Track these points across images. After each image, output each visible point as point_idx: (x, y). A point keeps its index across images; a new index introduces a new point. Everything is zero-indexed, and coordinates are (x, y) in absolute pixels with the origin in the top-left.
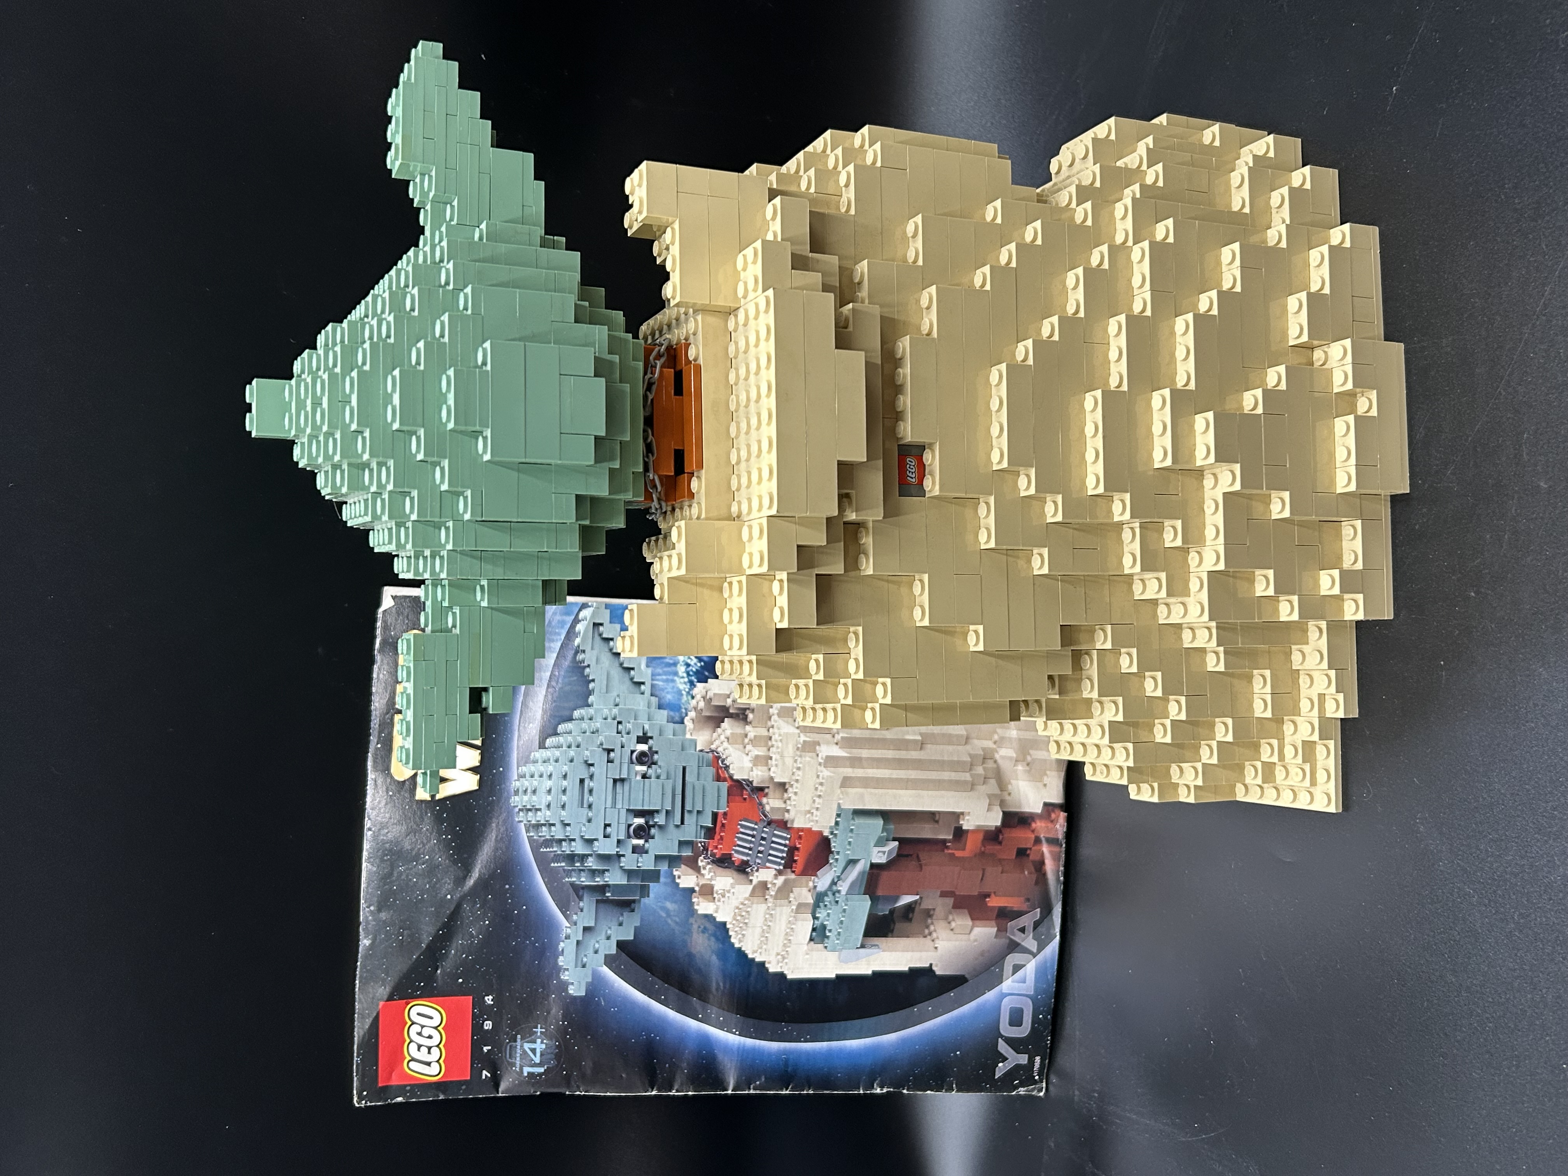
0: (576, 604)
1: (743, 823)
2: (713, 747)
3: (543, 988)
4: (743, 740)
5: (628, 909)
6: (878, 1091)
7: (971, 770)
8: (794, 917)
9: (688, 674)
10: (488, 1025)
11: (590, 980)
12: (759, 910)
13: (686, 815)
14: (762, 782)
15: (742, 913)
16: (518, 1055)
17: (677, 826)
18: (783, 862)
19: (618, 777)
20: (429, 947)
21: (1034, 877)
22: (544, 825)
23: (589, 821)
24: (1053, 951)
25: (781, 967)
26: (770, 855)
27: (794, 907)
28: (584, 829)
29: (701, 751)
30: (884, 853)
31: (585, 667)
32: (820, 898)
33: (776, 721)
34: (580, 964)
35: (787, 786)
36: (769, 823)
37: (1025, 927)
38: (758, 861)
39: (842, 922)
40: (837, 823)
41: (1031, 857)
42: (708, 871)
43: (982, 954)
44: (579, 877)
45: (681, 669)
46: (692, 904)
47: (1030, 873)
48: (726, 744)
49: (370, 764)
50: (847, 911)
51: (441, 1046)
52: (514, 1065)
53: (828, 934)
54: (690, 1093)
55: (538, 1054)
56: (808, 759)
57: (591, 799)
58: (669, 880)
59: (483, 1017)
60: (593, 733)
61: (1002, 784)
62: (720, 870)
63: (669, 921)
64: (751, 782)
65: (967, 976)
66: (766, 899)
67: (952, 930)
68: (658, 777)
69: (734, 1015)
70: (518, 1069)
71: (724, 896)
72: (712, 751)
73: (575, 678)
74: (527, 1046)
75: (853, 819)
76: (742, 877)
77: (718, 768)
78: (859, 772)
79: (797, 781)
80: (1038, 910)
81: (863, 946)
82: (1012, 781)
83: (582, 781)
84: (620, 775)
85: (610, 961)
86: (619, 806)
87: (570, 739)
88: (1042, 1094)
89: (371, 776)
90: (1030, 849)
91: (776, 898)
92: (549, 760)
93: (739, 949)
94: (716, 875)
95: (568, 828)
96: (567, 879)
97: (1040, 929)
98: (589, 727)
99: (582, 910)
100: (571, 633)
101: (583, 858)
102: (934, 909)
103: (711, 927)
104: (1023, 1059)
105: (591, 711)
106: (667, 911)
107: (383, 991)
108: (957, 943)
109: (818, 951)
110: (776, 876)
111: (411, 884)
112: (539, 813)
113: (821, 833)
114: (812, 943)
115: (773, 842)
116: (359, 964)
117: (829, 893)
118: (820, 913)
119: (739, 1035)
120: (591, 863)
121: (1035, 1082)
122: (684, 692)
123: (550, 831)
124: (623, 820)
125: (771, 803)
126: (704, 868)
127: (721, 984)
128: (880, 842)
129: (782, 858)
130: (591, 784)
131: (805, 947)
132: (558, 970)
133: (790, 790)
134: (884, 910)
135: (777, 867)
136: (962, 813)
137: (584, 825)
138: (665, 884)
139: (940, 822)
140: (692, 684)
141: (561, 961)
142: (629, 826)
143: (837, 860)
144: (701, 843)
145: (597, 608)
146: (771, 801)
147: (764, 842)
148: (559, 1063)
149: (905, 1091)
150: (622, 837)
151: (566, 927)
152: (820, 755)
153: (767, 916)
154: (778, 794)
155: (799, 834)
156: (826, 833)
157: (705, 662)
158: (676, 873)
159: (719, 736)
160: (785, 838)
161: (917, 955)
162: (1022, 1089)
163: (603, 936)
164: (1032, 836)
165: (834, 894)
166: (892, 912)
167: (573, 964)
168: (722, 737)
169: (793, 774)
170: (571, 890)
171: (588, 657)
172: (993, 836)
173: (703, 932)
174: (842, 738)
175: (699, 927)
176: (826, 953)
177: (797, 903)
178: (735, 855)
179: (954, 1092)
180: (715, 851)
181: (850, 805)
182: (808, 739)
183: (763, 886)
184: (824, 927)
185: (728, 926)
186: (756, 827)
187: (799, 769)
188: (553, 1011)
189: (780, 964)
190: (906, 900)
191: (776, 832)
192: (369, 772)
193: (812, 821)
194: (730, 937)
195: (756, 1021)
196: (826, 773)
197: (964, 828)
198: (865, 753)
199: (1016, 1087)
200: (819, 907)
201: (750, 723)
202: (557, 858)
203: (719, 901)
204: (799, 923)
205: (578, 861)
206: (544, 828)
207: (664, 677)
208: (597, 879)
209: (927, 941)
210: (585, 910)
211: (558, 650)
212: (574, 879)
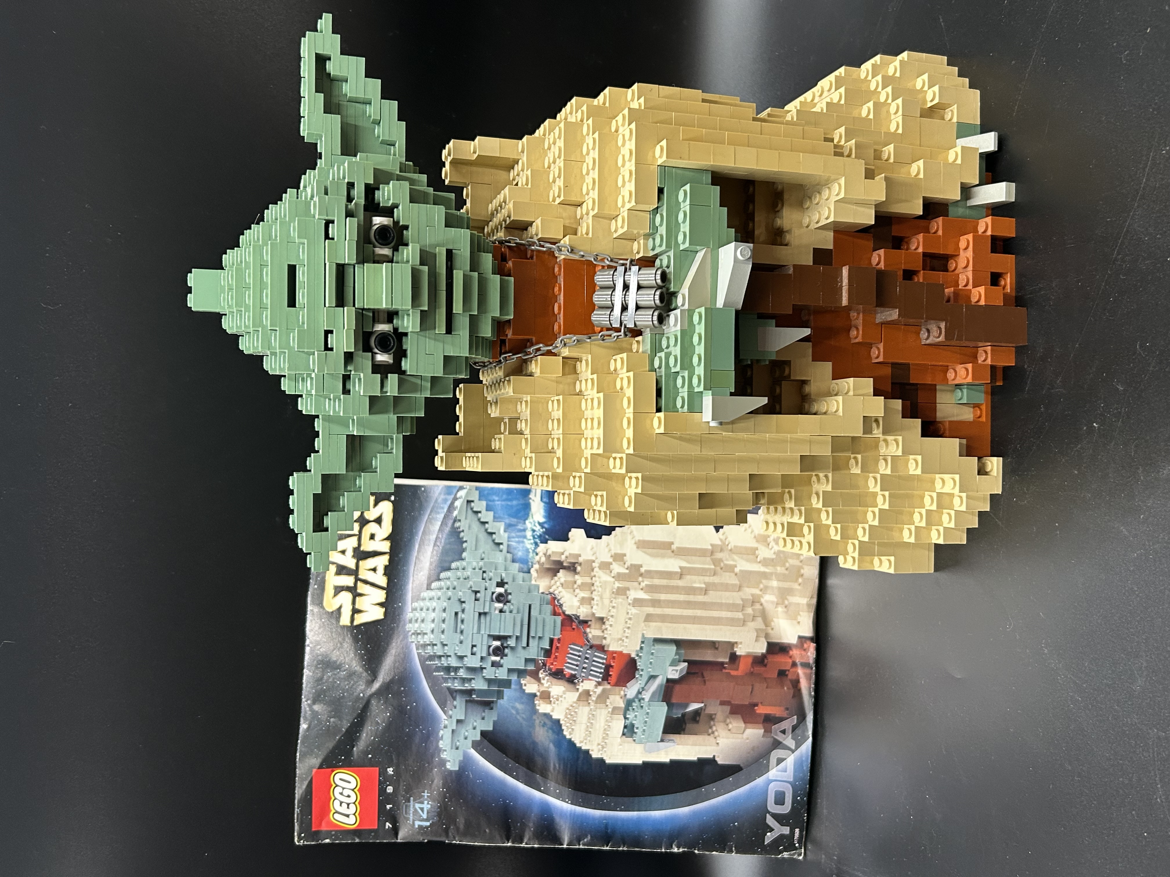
0: (455, 487)
1: (572, 646)
2: (551, 590)
3: (428, 763)
4: (573, 586)
5: (488, 708)
6: (675, 850)
7: (742, 610)
8: (611, 717)
9: (534, 538)
11: (462, 759)
12: (584, 711)
13: (531, 640)
14: (587, 616)
15: (571, 713)
16: (411, 812)
17: (524, 648)
18: (601, 676)
19: (482, 611)
20: (347, 730)
21: (792, 691)
22: (429, 645)
23: (461, 642)
24: (807, 749)
25: (601, 754)
26: (592, 670)
27: (610, 710)
28: (457, 648)
29: (543, 593)
30: (677, 671)
31: (460, 532)
32: (629, 703)
33: (597, 572)
34: (454, 747)
35: (605, 620)
36: (591, 647)
37: (785, 730)
38: (583, 675)
39: (646, 722)
40: (641, 648)
41: (790, 677)
42: (547, 682)
43: (753, 749)
44: (453, 683)
45: (529, 534)
46: (534, 705)
47: (788, 688)
48: (560, 589)
49: (309, 599)
50: (650, 714)
51: (357, 803)
52: (408, 819)
53: (636, 730)
54: (536, 846)
55: (425, 812)
56: (620, 600)
57: (463, 627)
58: (518, 687)
59: (386, 783)
60: (465, 579)
61: (767, 622)
62: (555, 681)
63: (518, 717)
64: (579, 617)
65: (742, 765)
66: (589, 703)
67: (729, 730)
68: (511, 612)
69: (567, 789)
70: (411, 823)
71: (558, 700)
72: (551, 593)
73: (453, 540)
74: (417, 806)
75: (653, 645)
76: (570, 686)
77: (554, 606)
78: (658, 611)
79: (612, 616)
80: (795, 717)
81: (662, 741)
82: (774, 619)
83: (456, 614)
84: (484, 609)
85: (476, 745)
86: (482, 632)
87: (448, 583)
88: (801, 858)
89: (310, 607)
90: (789, 670)
91: (596, 702)
92: (433, 598)
93: (570, 740)
94: (552, 685)
95: (446, 648)
96: (445, 685)
97: (797, 731)
98: (463, 575)
99: (455, 707)
100: (451, 508)
101: (456, 669)
102: (715, 714)
103: (549, 723)
104: (786, 830)
105: (464, 563)
106: (517, 710)
107: (315, 761)
108: (734, 740)
109: (629, 743)
110: (596, 686)
111: (336, 685)
112: (426, 636)
113: (629, 655)
114: (624, 737)
115: (594, 661)
116: (299, 741)
117: (636, 700)
118: (629, 714)
119: (572, 804)
120: (462, 673)
121: (796, 849)
122: (531, 551)
123: (433, 649)
124: (485, 642)
125: (593, 632)
126: (544, 679)
127: (557, 765)
128: (674, 663)
129: (601, 673)
130: (463, 616)
131: (619, 740)
132: (439, 750)
133: (607, 623)
134: (677, 714)
135: (597, 680)
136: (736, 643)
137: (457, 645)
138: (515, 690)
139: (720, 649)
140: (536, 544)
141: (441, 744)
142: (490, 647)
143: (641, 675)
144: (541, 660)
145: (470, 489)
146: (592, 631)
147: (587, 661)
148: (440, 818)
149: (696, 852)
150: (484, 655)
151: (444, 719)
152: (629, 598)
153: (590, 716)
154: (598, 626)
155: (613, 655)
156: (633, 655)
157: (546, 529)
158: (523, 682)
159: (556, 582)
160: (603, 658)
161: (703, 748)
162: (786, 853)
163: (471, 727)
164: (790, 661)
165: (639, 701)
166: (684, 715)
167: (449, 746)
168: (558, 584)
169: (609, 611)
170: (448, 693)
171: (462, 525)
172: (759, 661)
173: (543, 726)
174: (646, 585)
175: (540, 722)
176: (634, 744)
177: (612, 707)
178: (566, 670)
179: (733, 854)
180: (551, 666)
181: (651, 634)
182: (621, 586)
183: (587, 694)
184: (633, 725)
185: (561, 722)
186: (582, 649)
187: (613, 607)
188: (436, 781)
189: (601, 752)
190: (694, 706)
191: (596, 654)
192: (309, 605)
193: (623, 646)
194: (563, 730)
195: (584, 794)
196: (634, 611)
197: (738, 653)
198: (663, 597)
199: (781, 852)
200: (628, 710)
201: (579, 573)
202: (438, 669)
203: (554, 703)
204: (614, 722)
205: (453, 672)
206: (429, 647)
207: (517, 539)
208: (466, 685)
209: (711, 738)
210: (458, 707)
211: (441, 519)
212: (449, 685)
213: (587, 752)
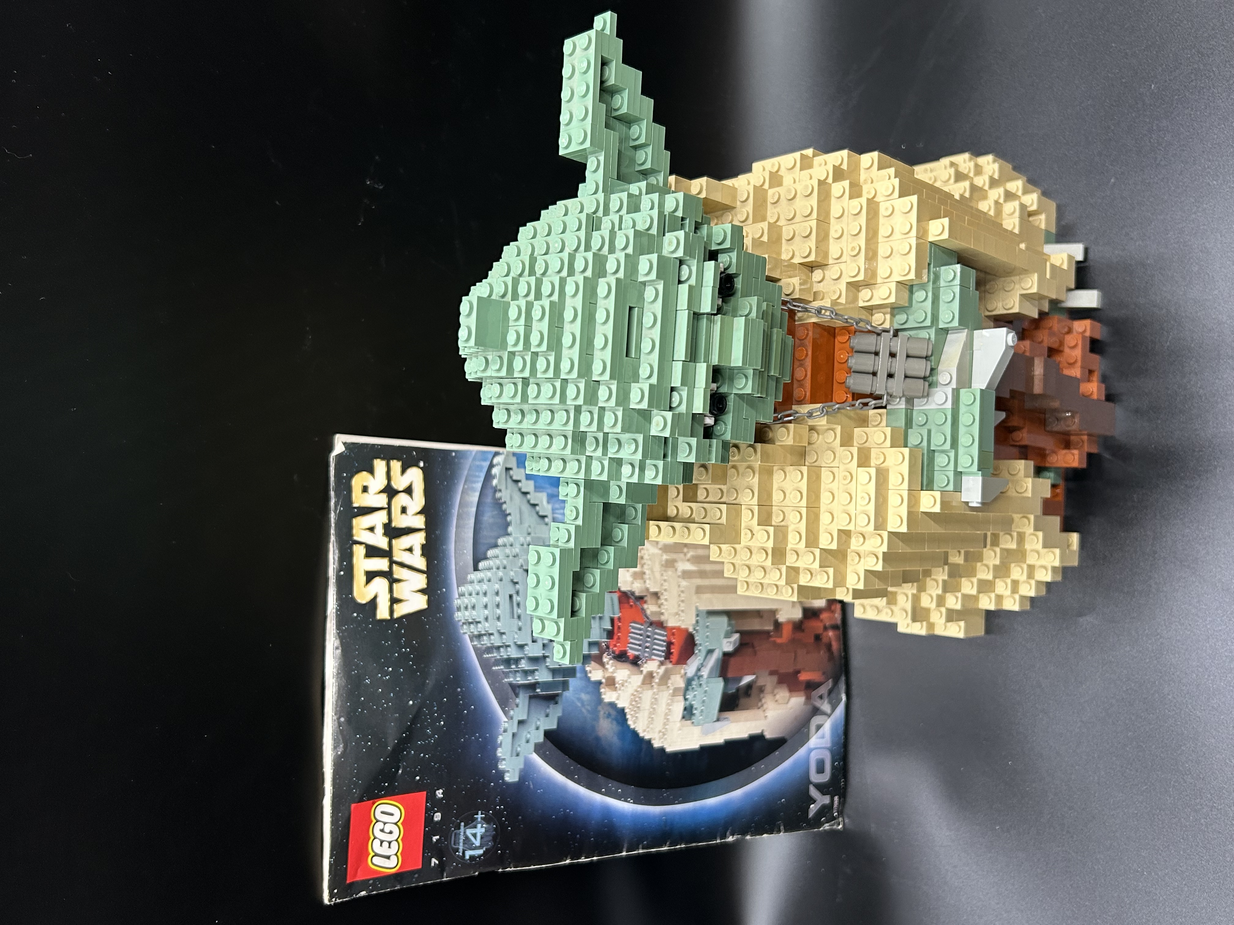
0: (490, 452)
1: (633, 625)
3: (484, 777)
5: (553, 702)
6: (729, 839)
8: (671, 699)
10: (438, 817)
11: (522, 766)
12: (647, 695)
14: (642, 592)
15: (636, 699)
16: (461, 841)
18: (663, 654)
20: (394, 749)
21: (827, 655)
22: (485, 635)
23: (520, 629)
24: (842, 711)
25: (662, 742)
26: (654, 649)
27: (671, 691)
28: (516, 636)
30: (731, 643)
31: (502, 503)
32: (689, 682)
34: (515, 754)
35: (659, 595)
36: (651, 624)
37: (822, 695)
38: (646, 655)
39: (704, 701)
40: (697, 622)
41: (823, 641)
42: (611, 667)
43: (796, 718)
44: (515, 677)
46: (600, 694)
47: (824, 652)
50: (707, 692)
51: (399, 840)
52: (457, 850)
53: (695, 712)
54: (595, 859)
55: (479, 838)
56: (670, 573)
57: (519, 611)
58: (583, 675)
59: (433, 810)
60: (514, 557)
62: (619, 664)
63: (584, 710)
64: (634, 593)
65: (786, 737)
66: (652, 686)
67: (776, 701)
69: (630, 786)
70: (461, 854)
71: (623, 686)
73: (496, 512)
74: (469, 832)
75: (707, 617)
76: (635, 669)
79: (666, 590)
80: (830, 681)
81: (718, 720)
83: (511, 597)
85: (539, 749)
87: (498, 562)
88: (839, 827)
90: (822, 634)
91: (659, 684)
92: (483, 580)
93: (633, 730)
94: (617, 669)
95: (504, 637)
96: (506, 680)
97: (832, 695)
98: (511, 552)
99: (517, 706)
100: (489, 476)
101: (517, 661)
102: (765, 686)
103: (613, 713)
104: (827, 800)
105: (511, 539)
106: (582, 702)
108: (780, 711)
109: (687, 726)
110: (659, 667)
112: (479, 625)
113: (686, 630)
114: (684, 720)
115: (656, 639)
117: (696, 678)
118: (689, 695)
119: (632, 802)
120: (523, 665)
121: (835, 818)
123: (490, 640)
126: (608, 664)
127: (620, 761)
128: (728, 635)
129: (662, 651)
130: (519, 599)
131: (678, 725)
132: (495, 760)
133: (662, 597)
134: (733, 689)
135: (660, 659)
136: (778, 610)
137: (516, 633)
138: (581, 678)
139: (764, 617)
141: (500, 753)
143: (700, 650)
144: (604, 642)
145: (507, 455)
146: (650, 607)
147: (649, 639)
149: (748, 837)
151: (505, 722)
152: (678, 570)
153: (653, 700)
154: (654, 601)
155: (673, 631)
156: (691, 630)
158: (588, 669)
160: (663, 635)
161: (755, 723)
162: (827, 824)
163: (534, 727)
164: (822, 625)
165: (699, 678)
166: (738, 690)
167: (509, 754)
169: (663, 584)
170: (510, 690)
171: (504, 495)
172: (798, 626)
173: (607, 718)
175: (605, 713)
176: (693, 727)
177: (673, 688)
178: (630, 651)
179: (781, 833)
180: (615, 649)
181: (704, 607)
183: (650, 676)
184: (691, 707)
185: (627, 711)
186: (642, 627)
187: (665, 581)
188: (492, 798)
189: (662, 740)
190: (747, 679)
193: (680, 620)
194: (627, 720)
195: (644, 789)
196: (684, 583)
197: (780, 621)
199: (823, 824)
200: (688, 690)
202: (497, 662)
203: (620, 690)
204: (675, 704)
205: (514, 664)
206: (485, 638)
208: (530, 678)
209: (760, 712)
210: (520, 706)
211: (479, 489)
212: (511, 679)
213: (649, 742)
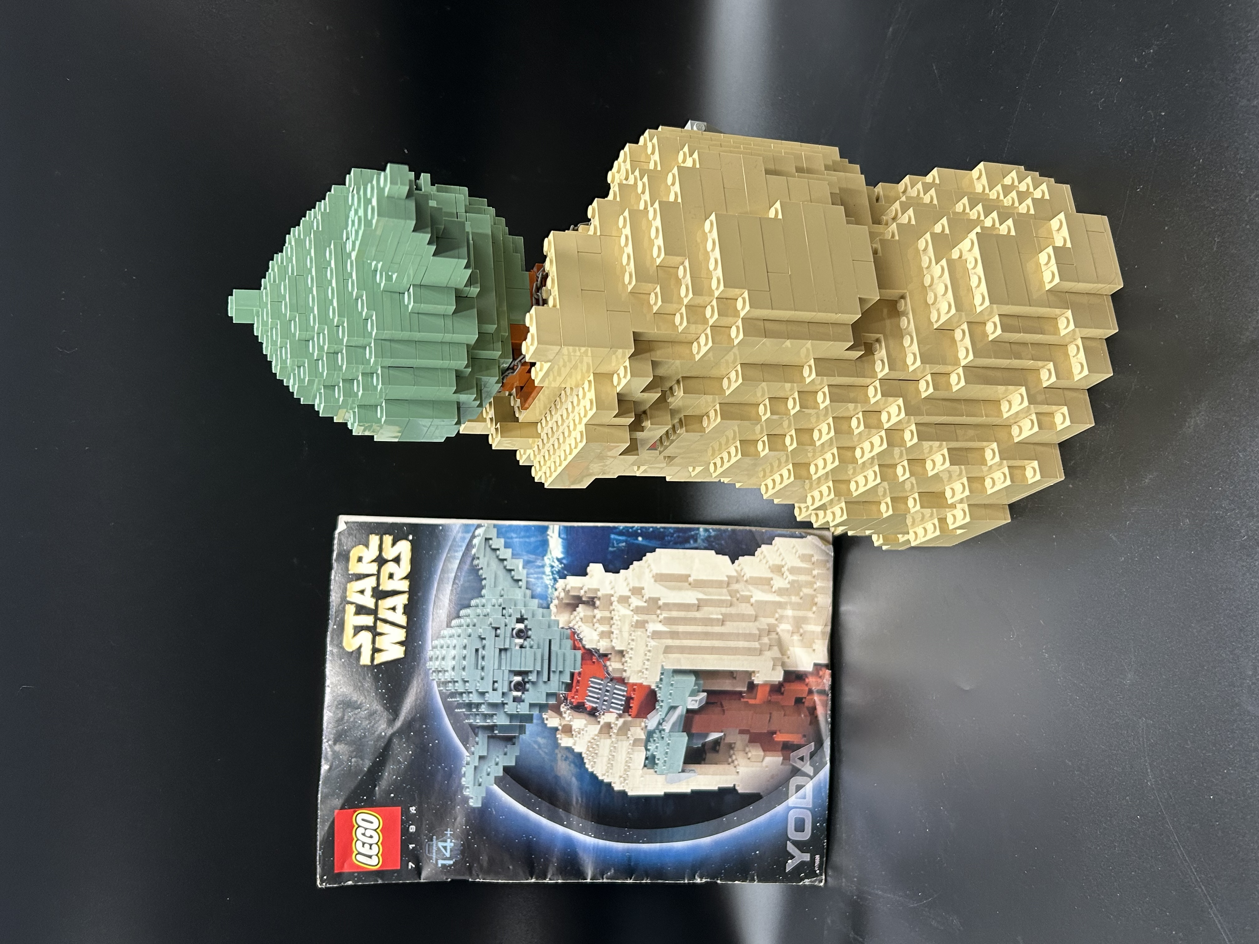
0: (473, 525)
1: (593, 679)
2: (571, 625)
3: (451, 800)
4: (593, 620)
5: (510, 743)
6: (698, 881)
7: (759, 640)
8: (632, 749)
9: (553, 573)
10: (412, 829)
11: (484, 795)
12: (605, 744)
13: (552, 674)
14: (607, 650)
15: (593, 746)
16: (434, 851)
17: (545, 682)
18: (622, 708)
19: (502, 647)
20: (369, 769)
21: (809, 719)
22: (450, 682)
23: (482, 679)
24: (825, 775)
25: (623, 786)
26: (613, 703)
27: (631, 742)
28: (478, 685)
29: (562, 628)
30: (696, 701)
31: (479, 569)
32: (650, 735)
33: (616, 606)
34: (477, 784)
35: (624, 653)
36: (612, 680)
37: (803, 756)
38: (604, 707)
39: (667, 753)
40: (661, 680)
41: (806, 704)
42: (568, 715)
43: (772, 777)
44: (475, 720)
45: (548, 570)
46: (556, 739)
47: (805, 716)
48: (580, 623)
49: (328, 639)
50: (670, 745)
51: (379, 843)
52: (431, 858)
53: (657, 762)
54: (560, 881)
55: (449, 851)
56: (639, 633)
57: (483, 663)
58: (539, 722)
59: (409, 823)
60: (485, 616)
61: (782, 649)
62: (576, 714)
63: (541, 752)
64: (598, 650)
65: (762, 794)
66: (611, 736)
67: (749, 759)
68: (531, 647)
69: (590, 822)
70: (434, 862)
71: (579, 733)
72: (570, 628)
73: (472, 577)
74: (440, 844)
75: (673, 676)
76: (592, 719)
77: (574, 640)
78: (677, 642)
79: (632, 649)
80: (813, 744)
81: (683, 771)
82: (790, 648)
83: (477, 650)
84: (504, 646)
85: (498, 781)
86: (503, 668)
87: (468, 620)
88: (822, 884)
89: (329, 648)
90: (805, 698)
91: (617, 734)
92: (454, 635)
93: (592, 773)
94: (574, 718)
95: (467, 684)
96: (466, 721)
97: (814, 758)
98: (482, 612)
99: (477, 743)
100: (470, 546)
101: (478, 705)
102: (735, 743)
103: (571, 757)
104: (807, 857)
105: (484, 600)
106: (539, 745)
107: (338, 802)
108: (753, 769)
109: (649, 774)
110: (617, 719)
111: (357, 725)
112: (447, 674)
113: (649, 687)
114: (645, 768)
115: (615, 693)
116: (320, 782)
117: (657, 731)
118: (650, 746)
119: (594, 837)
120: (484, 709)
121: (817, 875)
122: (550, 587)
123: (454, 686)
124: (506, 678)
125: (613, 665)
126: (565, 713)
127: (580, 799)
128: (693, 693)
129: (621, 705)
130: (484, 652)
131: (641, 772)
132: (461, 788)
133: (627, 655)
134: (698, 744)
135: (618, 712)
136: (754, 672)
137: (479, 682)
138: (537, 724)
139: (737, 679)
140: (555, 580)
141: (464, 781)
142: (511, 682)
143: (661, 706)
144: (562, 694)
145: (488, 527)
146: (613, 664)
147: (608, 694)
148: (464, 856)
149: (719, 882)
150: (505, 690)
151: (467, 756)
152: (648, 630)
153: (612, 748)
154: (617, 658)
155: (633, 687)
156: (653, 687)
157: (564, 564)
158: (544, 716)
159: (575, 617)
160: (623, 691)
161: (724, 778)
162: (807, 880)
163: (493, 763)
164: (807, 689)
165: (660, 732)
166: (704, 745)
167: (472, 783)
168: (578, 618)
169: (629, 644)
170: (470, 729)
171: (481, 562)
172: (777, 689)
173: (565, 760)
174: (665, 618)
175: (562, 756)
176: (656, 776)
177: (633, 739)
178: (587, 703)
179: (755, 883)
180: (572, 700)
181: (670, 666)
182: (639, 619)
183: (608, 726)
184: (654, 757)
185: (583, 755)
186: (602, 682)
187: (633, 640)
188: (459, 819)
189: (623, 784)
190: (714, 736)
191: (616, 686)
192: (328, 645)
193: (643, 678)
194: (585, 763)
195: (606, 827)
196: (653, 643)
197: (755, 682)
198: (681, 628)
199: (802, 879)
200: (649, 741)
201: (598, 607)
202: (460, 706)
203: (576, 737)
204: (636, 753)
205: (474, 708)
206: (450, 684)
207: (536, 576)
208: (488, 721)
209: (731, 767)
210: (480, 743)
211: (460, 557)
212: (471, 721)
213: (609, 785)
